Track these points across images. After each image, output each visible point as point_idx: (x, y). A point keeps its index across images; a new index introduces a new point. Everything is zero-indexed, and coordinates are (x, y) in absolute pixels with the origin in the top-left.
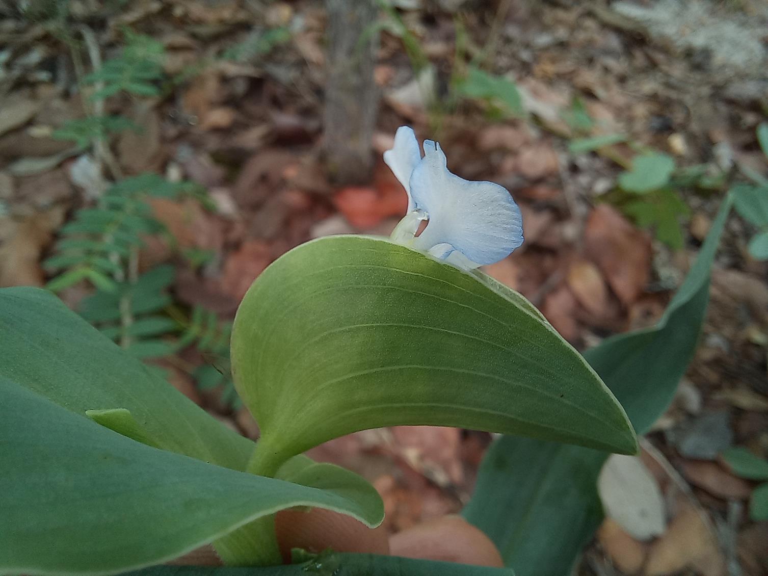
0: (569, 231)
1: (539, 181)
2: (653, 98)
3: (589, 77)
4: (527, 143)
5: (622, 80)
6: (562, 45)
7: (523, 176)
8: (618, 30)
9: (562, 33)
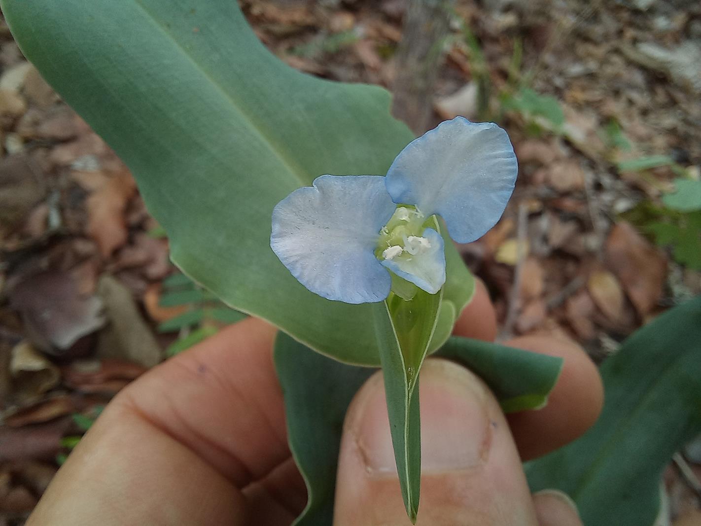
0: (592, 242)
1: (566, 194)
2: (672, 131)
3: (615, 107)
4: (557, 160)
5: (645, 113)
6: (591, 76)
7: (552, 189)
8: (643, 68)
9: (593, 66)
